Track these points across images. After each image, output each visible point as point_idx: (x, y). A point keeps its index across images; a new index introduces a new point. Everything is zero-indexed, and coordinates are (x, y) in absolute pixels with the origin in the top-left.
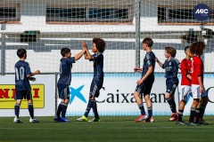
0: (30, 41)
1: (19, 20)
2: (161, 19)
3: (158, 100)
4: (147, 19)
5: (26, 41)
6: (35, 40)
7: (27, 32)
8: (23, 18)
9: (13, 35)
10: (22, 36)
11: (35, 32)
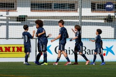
0: (22, 21)
1: (16, 10)
2: (93, 9)
3: (91, 53)
4: (86, 9)
5: (20, 21)
6: (24, 21)
7: (20, 16)
8: (18, 9)
9: (13, 17)
10: (17, 18)
11: (25, 16)
